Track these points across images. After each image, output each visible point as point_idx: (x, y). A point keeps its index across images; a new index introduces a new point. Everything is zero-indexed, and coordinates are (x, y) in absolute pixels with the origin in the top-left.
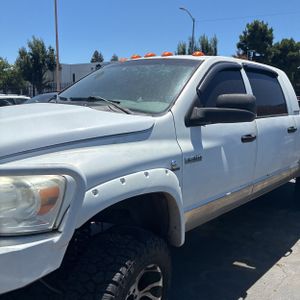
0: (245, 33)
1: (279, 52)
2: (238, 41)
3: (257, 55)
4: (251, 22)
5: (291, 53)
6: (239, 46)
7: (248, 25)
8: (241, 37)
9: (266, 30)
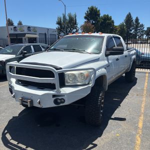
0: (87, 12)
1: (102, 21)
2: (85, 15)
3: (94, 22)
4: (90, 6)
5: (108, 21)
6: (85, 18)
7: (88, 8)
8: (86, 14)
9: (97, 11)
